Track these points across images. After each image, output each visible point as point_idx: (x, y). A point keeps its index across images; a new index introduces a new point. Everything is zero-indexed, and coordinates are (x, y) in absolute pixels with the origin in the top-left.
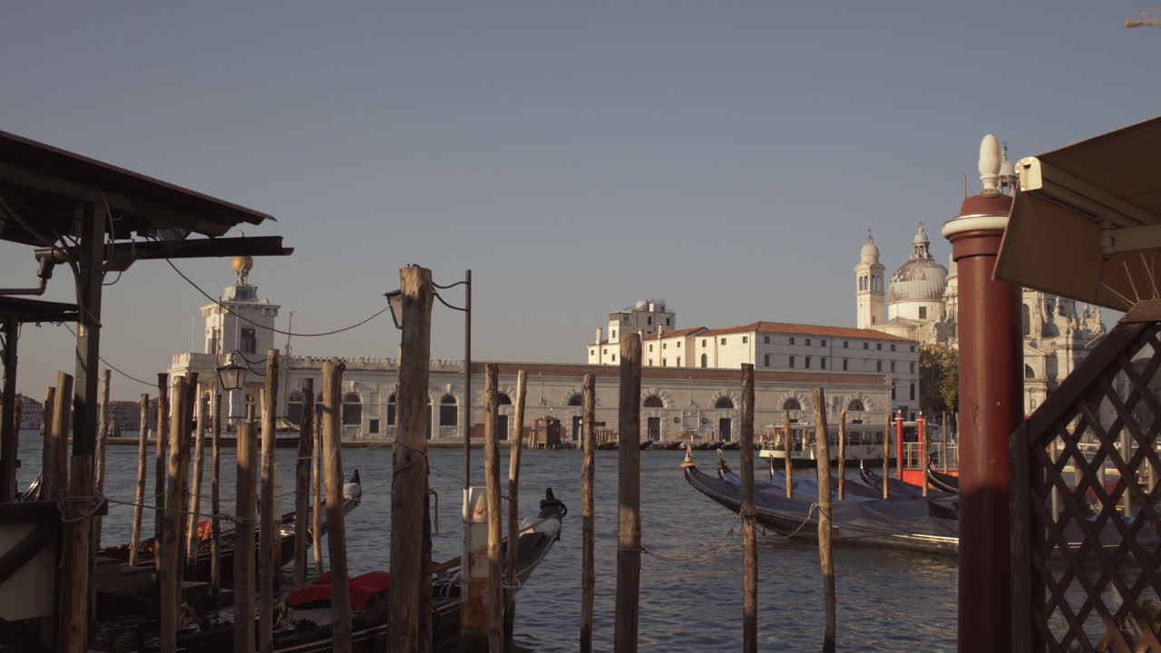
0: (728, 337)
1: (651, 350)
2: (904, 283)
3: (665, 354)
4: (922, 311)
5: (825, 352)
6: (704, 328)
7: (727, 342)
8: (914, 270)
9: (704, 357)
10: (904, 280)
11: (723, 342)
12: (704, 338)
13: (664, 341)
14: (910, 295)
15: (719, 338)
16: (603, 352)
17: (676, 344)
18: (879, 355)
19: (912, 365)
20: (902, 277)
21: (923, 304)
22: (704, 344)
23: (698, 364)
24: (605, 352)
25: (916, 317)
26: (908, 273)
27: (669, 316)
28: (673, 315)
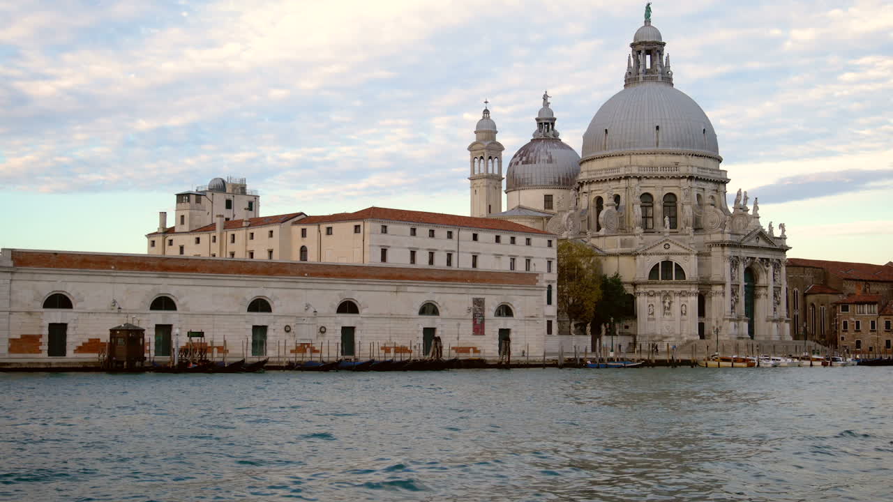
0: (336, 227)
1: (233, 241)
2: (527, 166)
3: (252, 245)
4: (548, 200)
5: (451, 245)
6: (302, 214)
7: (334, 231)
8: (539, 150)
9: (303, 250)
10: (526, 162)
11: (329, 231)
12: (304, 227)
13: (251, 231)
14: (534, 181)
15: (324, 227)
16: (167, 242)
17: (267, 234)
18: (512, 250)
19: (550, 262)
20: (524, 159)
21: (548, 192)
22: (304, 233)
23: (296, 257)
24: (171, 242)
25: (541, 206)
26: (531, 155)
27: (252, 199)
28: (256, 197)
